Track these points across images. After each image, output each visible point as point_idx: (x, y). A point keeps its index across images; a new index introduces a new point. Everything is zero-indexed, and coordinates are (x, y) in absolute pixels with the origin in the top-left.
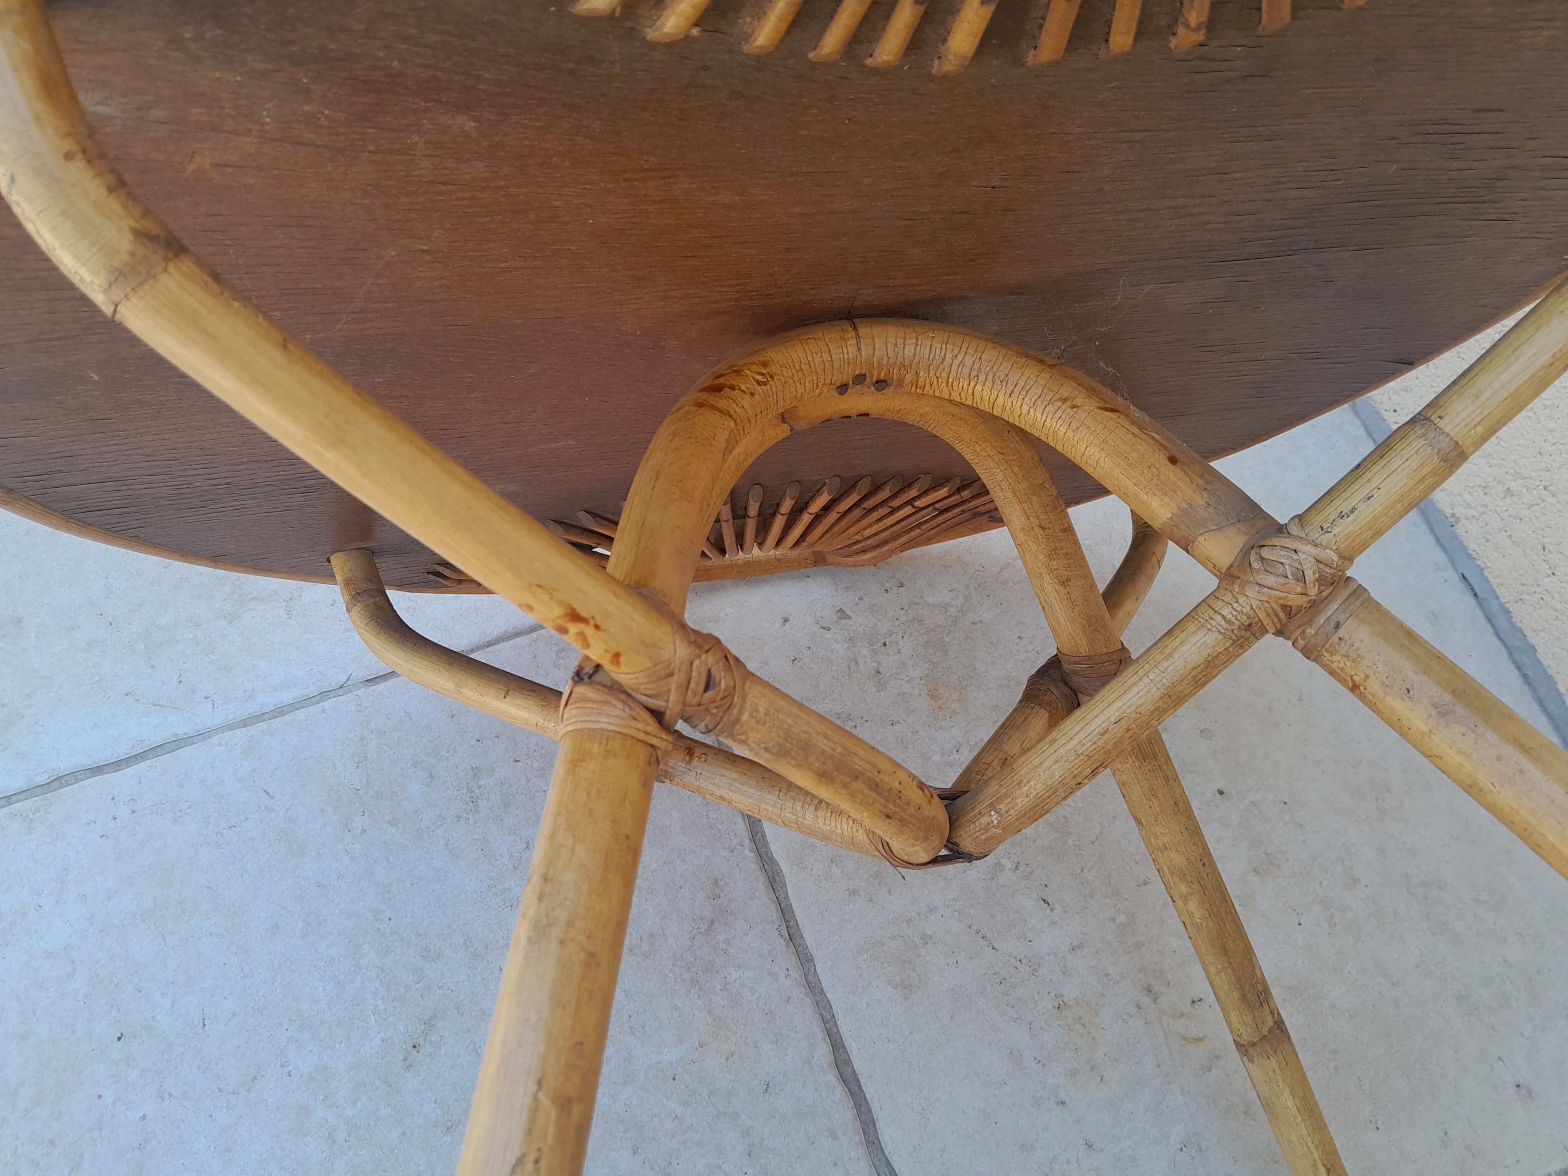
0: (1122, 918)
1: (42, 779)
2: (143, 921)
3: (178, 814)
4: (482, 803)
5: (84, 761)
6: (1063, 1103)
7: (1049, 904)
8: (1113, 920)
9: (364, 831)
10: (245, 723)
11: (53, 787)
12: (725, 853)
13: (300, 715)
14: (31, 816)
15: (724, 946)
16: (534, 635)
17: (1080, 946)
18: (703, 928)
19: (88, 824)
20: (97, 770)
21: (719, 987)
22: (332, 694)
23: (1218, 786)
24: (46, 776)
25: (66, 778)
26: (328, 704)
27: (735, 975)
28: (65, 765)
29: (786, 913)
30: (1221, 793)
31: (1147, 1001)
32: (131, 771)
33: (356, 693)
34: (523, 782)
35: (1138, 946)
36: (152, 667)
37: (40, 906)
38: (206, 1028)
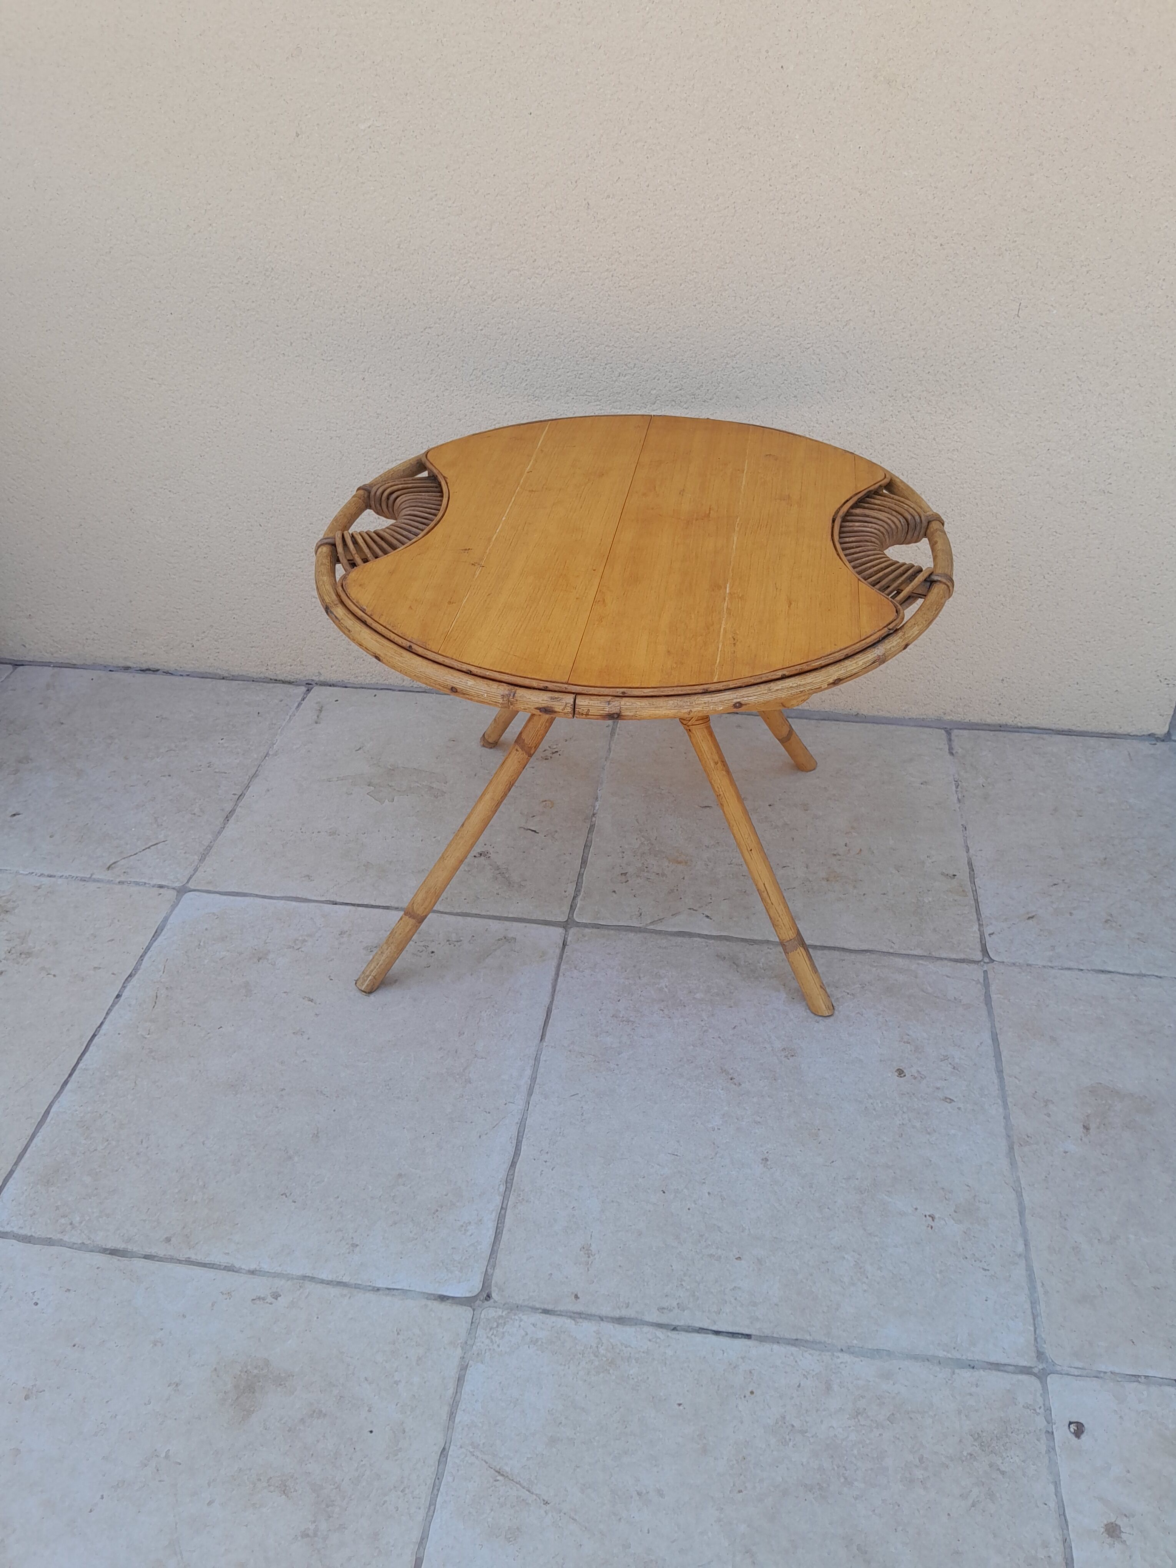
1: (502, 1188)
2: (609, 1165)
3: (561, 1134)
4: (631, 1019)
5: (506, 1166)
6: (864, 894)
9: (617, 1065)
10: (530, 1093)
11: (510, 1187)
12: (707, 949)
13: (541, 1070)
14: (521, 1198)
15: (747, 964)
16: (561, 974)
18: (735, 967)
19: (541, 1174)
20: (513, 1164)
21: (763, 971)
22: (538, 1056)
24: (502, 1186)
25: (508, 1179)
26: (543, 1058)
27: (761, 965)
28: (502, 1175)
29: (743, 940)
31: (838, 857)
32: (524, 1148)
33: (544, 1046)
34: (630, 1001)
35: (816, 850)
36: (471, 1122)
37: (574, 1207)
38: (679, 1155)
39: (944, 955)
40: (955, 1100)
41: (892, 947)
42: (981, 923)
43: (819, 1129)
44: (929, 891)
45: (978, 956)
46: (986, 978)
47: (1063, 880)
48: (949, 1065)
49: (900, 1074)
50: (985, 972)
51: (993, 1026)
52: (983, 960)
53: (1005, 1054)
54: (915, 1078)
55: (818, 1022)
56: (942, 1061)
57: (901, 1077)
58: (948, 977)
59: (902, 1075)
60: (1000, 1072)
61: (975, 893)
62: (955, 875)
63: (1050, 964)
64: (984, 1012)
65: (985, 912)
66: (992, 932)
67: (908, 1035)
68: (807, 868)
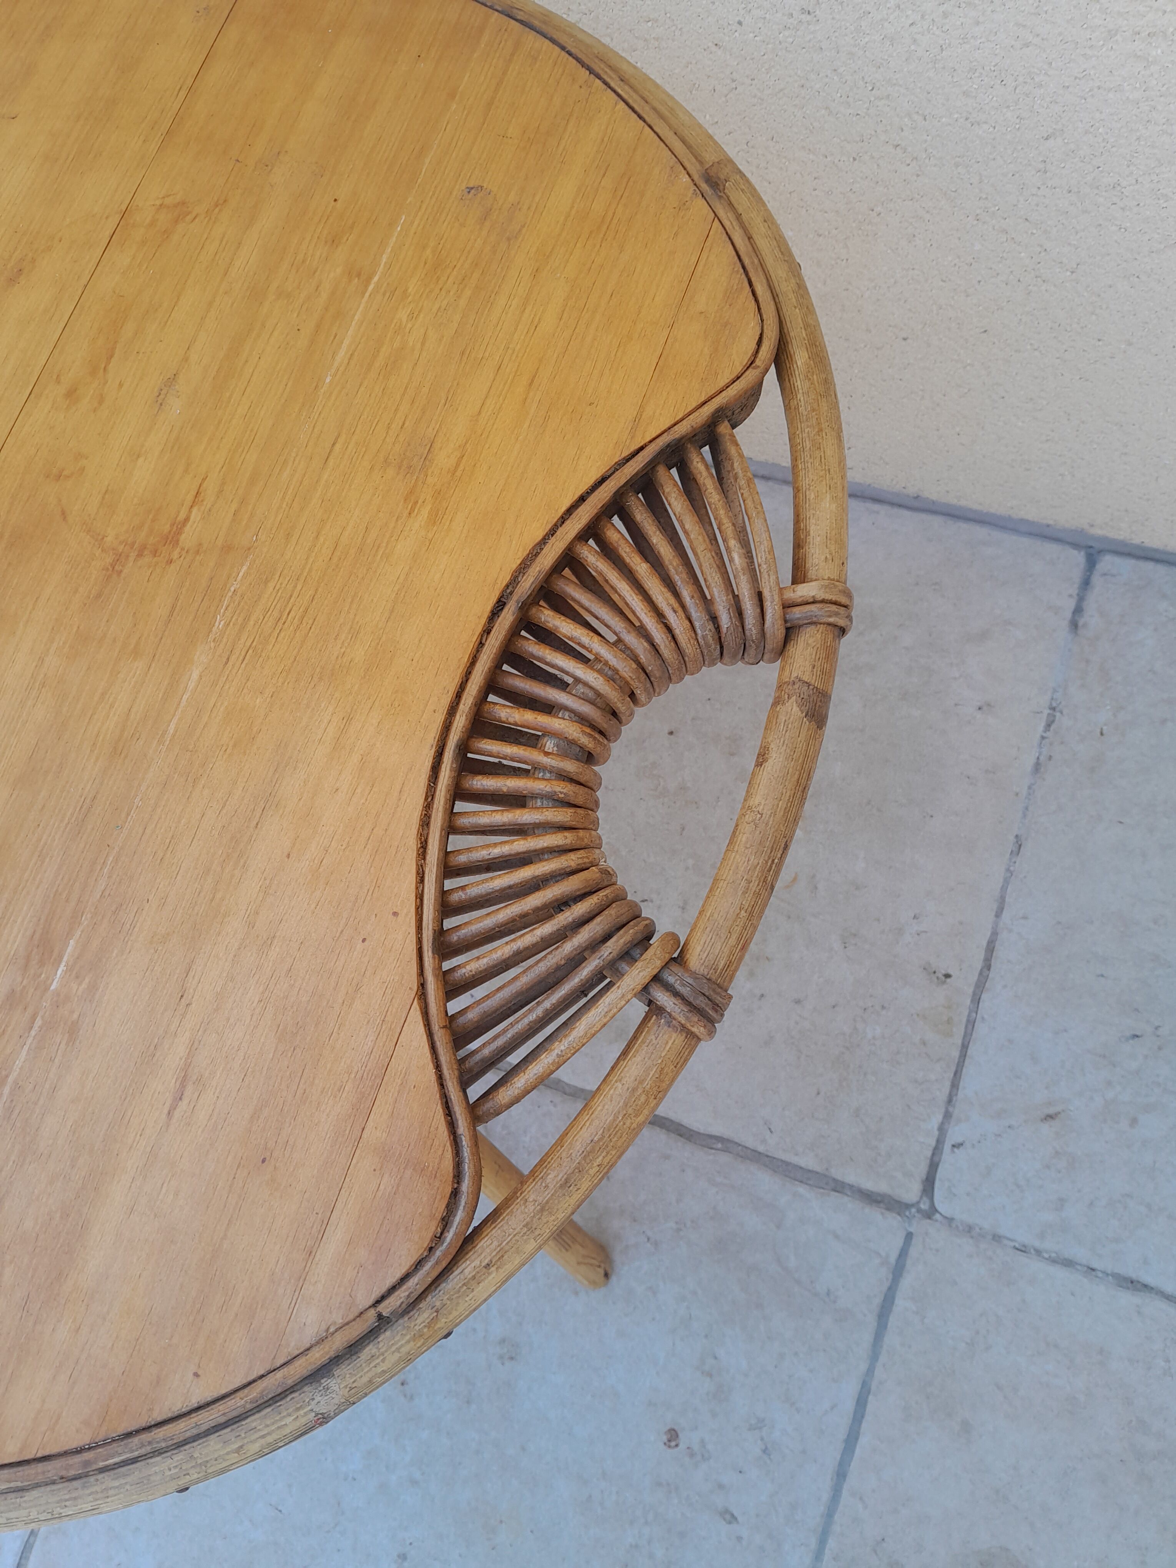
0: (691, 862)
7: (646, 900)
8: (687, 868)
17: (685, 902)
23: (667, 731)
30: (671, 733)
38: (283, 1511)
39: (851, 1178)
40: (740, 1519)
41: (764, 1141)
42: (951, 1109)
43: (501, 1522)
44: (883, 1007)
45: (911, 1192)
46: (903, 1253)
47: (1157, 1028)
48: (759, 1442)
49: (669, 1441)
50: (909, 1236)
51: (870, 1371)
52: (918, 1202)
53: (865, 1441)
54: (692, 1455)
55: (576, 1293)
56: (749, 1429)
57: (670, 1447)
58: (837, 1237)
59: (673, 1444)
60: (841, 1475)
61: (970, 1027)
62: (947, 976)
63: (1037, 1244)
64: (867, 1337)
65: (969, 1086)
66: (960, 1140)
67: (716, 1358)
68: (683, 909)
